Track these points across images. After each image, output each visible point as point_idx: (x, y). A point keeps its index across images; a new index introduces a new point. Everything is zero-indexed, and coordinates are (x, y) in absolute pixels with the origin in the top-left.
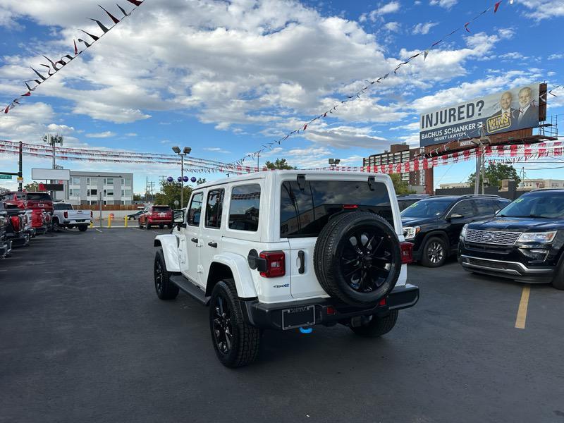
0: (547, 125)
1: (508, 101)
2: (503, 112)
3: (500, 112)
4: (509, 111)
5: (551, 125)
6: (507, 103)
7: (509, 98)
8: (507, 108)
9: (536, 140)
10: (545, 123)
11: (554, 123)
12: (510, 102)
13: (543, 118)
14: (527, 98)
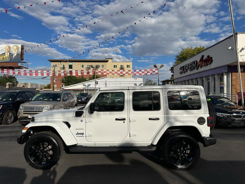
0: (24, 62)
1: (8, 49)
2: (6, 53)
3: (4, 53)
4: (8, 53)
5: (26, 63)
6: (8, 50)
7: (8, 48)
8: (8, 52)
9: (20, 68)
10: (23, 61)
11: (27, 62)
12: (9, 50)
13: (22, 59)
14: (16, 50)
